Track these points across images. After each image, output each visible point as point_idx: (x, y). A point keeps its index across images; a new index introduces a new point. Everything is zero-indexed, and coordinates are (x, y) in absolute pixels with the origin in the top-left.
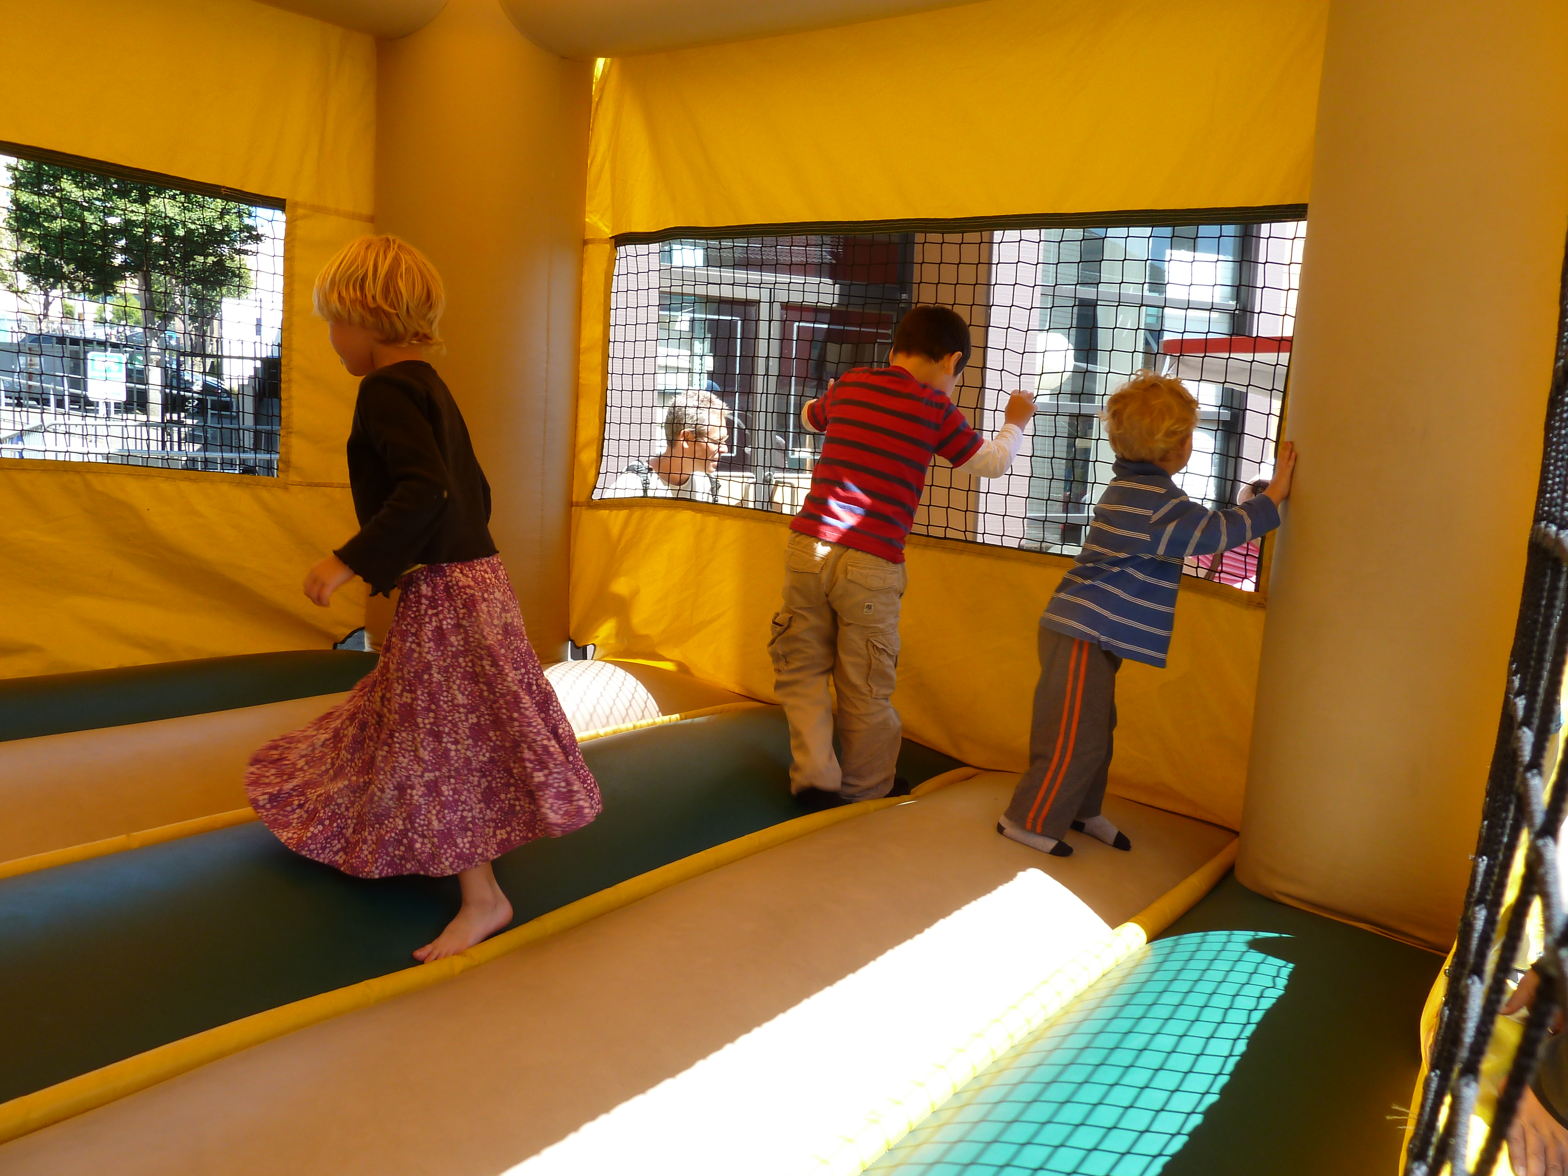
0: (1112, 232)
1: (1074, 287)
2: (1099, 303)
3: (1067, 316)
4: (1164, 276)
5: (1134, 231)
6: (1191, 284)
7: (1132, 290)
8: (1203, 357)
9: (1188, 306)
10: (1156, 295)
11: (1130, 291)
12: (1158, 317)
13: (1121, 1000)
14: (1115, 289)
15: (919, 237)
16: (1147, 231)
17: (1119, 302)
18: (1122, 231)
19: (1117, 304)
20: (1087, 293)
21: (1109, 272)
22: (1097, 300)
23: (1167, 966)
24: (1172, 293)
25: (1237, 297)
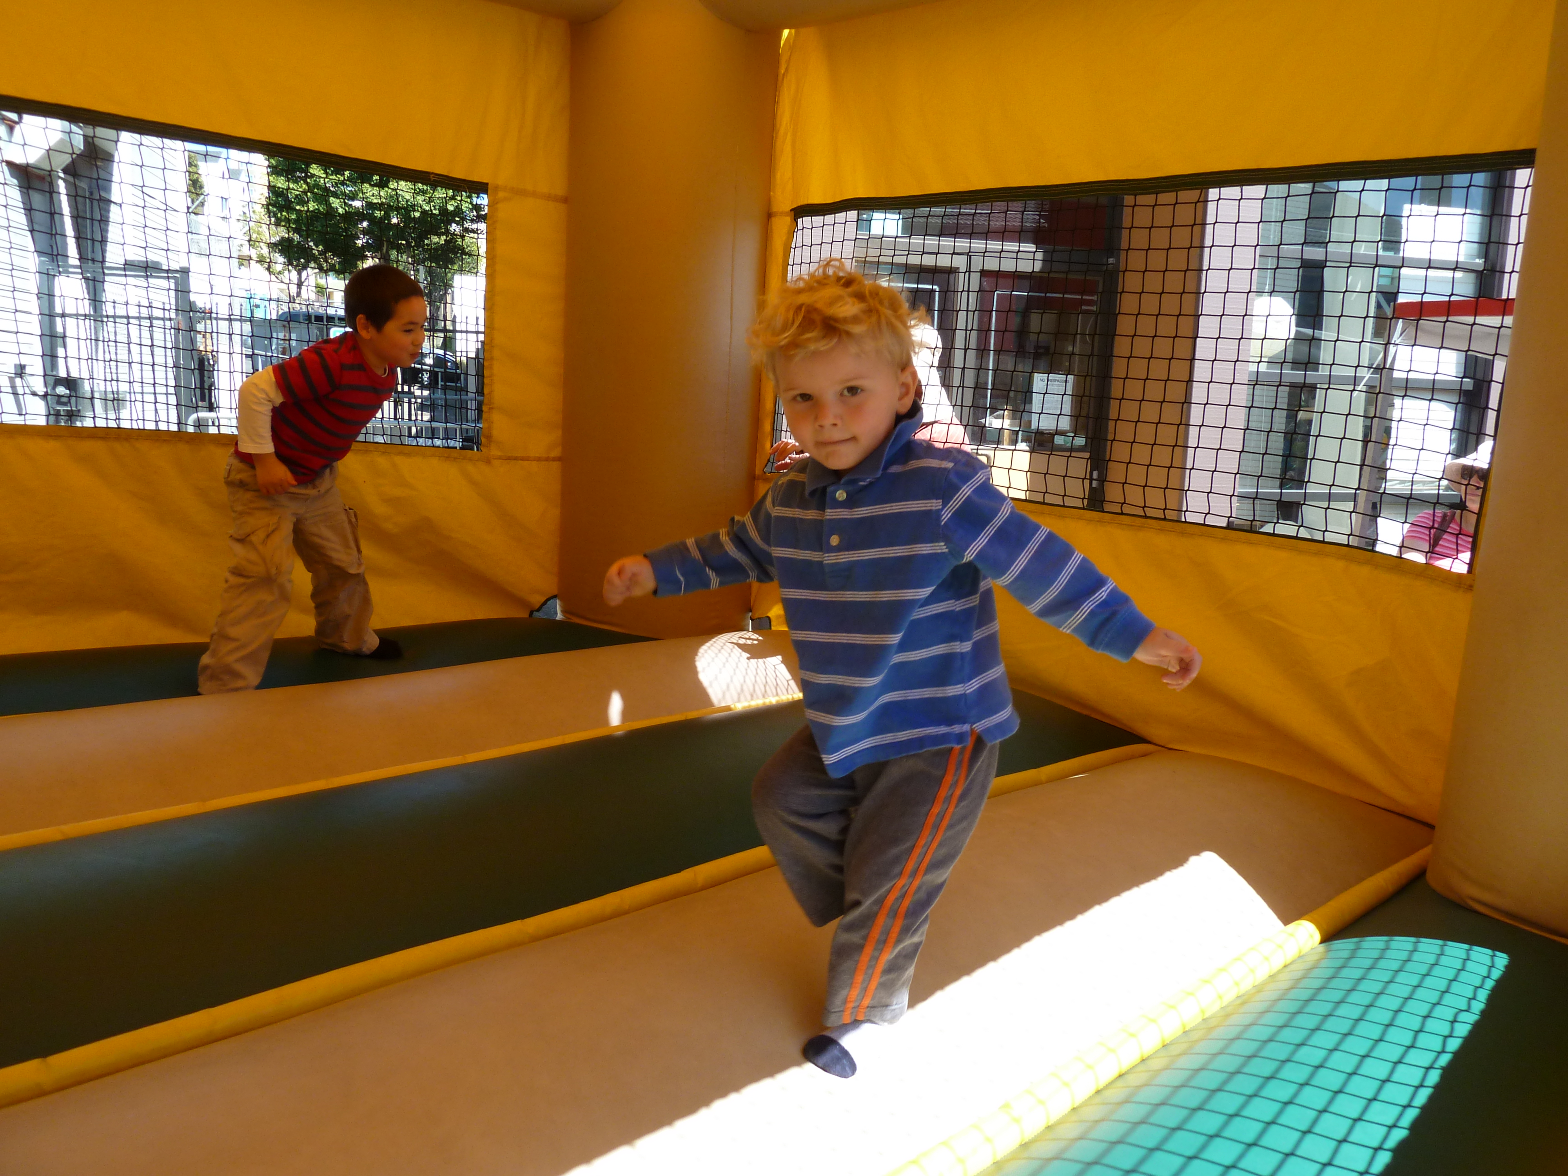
0: (1344, 185)
1: (1300, 247)
2: (1328, 264)
3: (1291, 279)
4: (1401, 232)
5: (1371, 184)
6: (1434, 241)
7: (1363, 248)
8: (1445, 322)
9: (1430, 265)
10: (1391, 254)
11: (1361, 249)
12: (1393, 279)
13: (1293, 1007)
14: (1346, 249)
15: (1129, 200)
16: (1384, 183)
17: (1351, 262)
18: (1357, 184)
19: (1348, 265)
20: (1314, 253)
21: (1340, 230)
22: (1326, 261)
23: (1345, 972)
24: (1410, 251)
25: (1486, 255)
